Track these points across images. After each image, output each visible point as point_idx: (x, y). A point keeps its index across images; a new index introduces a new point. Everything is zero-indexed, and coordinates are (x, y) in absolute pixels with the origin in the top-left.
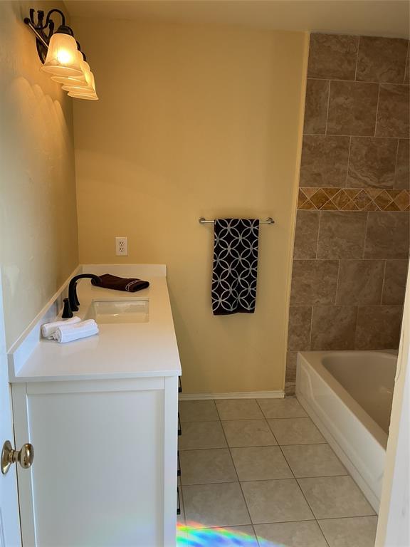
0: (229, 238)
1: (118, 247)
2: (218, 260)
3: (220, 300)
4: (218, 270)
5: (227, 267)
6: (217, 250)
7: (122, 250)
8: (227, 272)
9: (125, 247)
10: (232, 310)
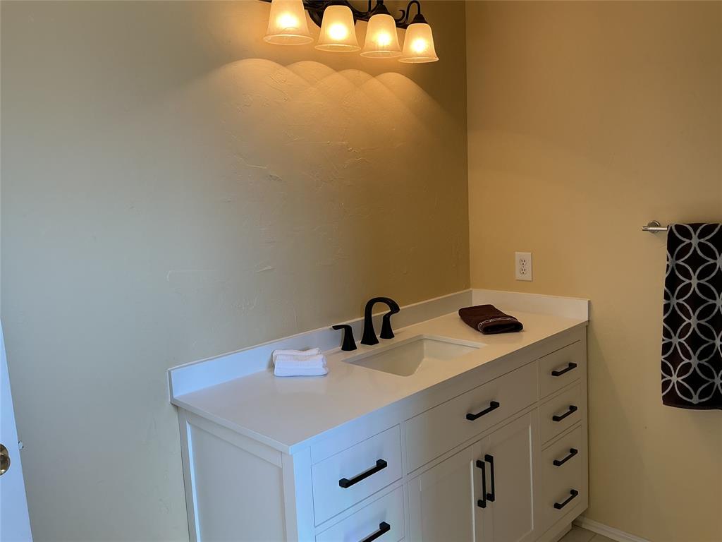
0: (695, 261)
1: (518, 267)
2: (674, 301)
3: (675, 379)
4: (672, 321)
5: (689, 318)
6: (671, 282)
7: (523, 271)
8: (689, 325)
9: (528, 267)
10: (695, 400)
